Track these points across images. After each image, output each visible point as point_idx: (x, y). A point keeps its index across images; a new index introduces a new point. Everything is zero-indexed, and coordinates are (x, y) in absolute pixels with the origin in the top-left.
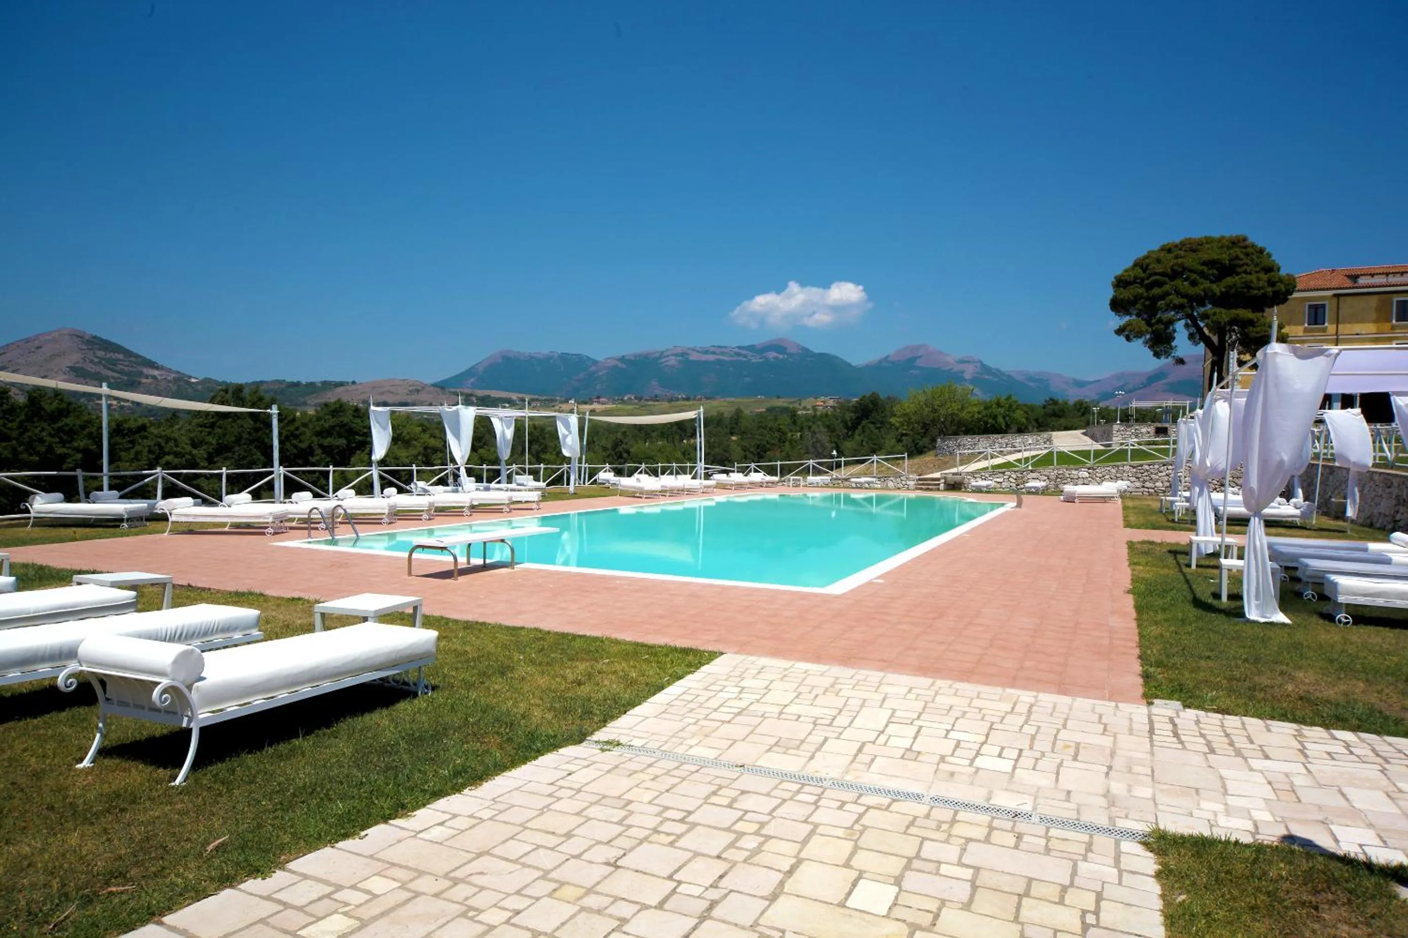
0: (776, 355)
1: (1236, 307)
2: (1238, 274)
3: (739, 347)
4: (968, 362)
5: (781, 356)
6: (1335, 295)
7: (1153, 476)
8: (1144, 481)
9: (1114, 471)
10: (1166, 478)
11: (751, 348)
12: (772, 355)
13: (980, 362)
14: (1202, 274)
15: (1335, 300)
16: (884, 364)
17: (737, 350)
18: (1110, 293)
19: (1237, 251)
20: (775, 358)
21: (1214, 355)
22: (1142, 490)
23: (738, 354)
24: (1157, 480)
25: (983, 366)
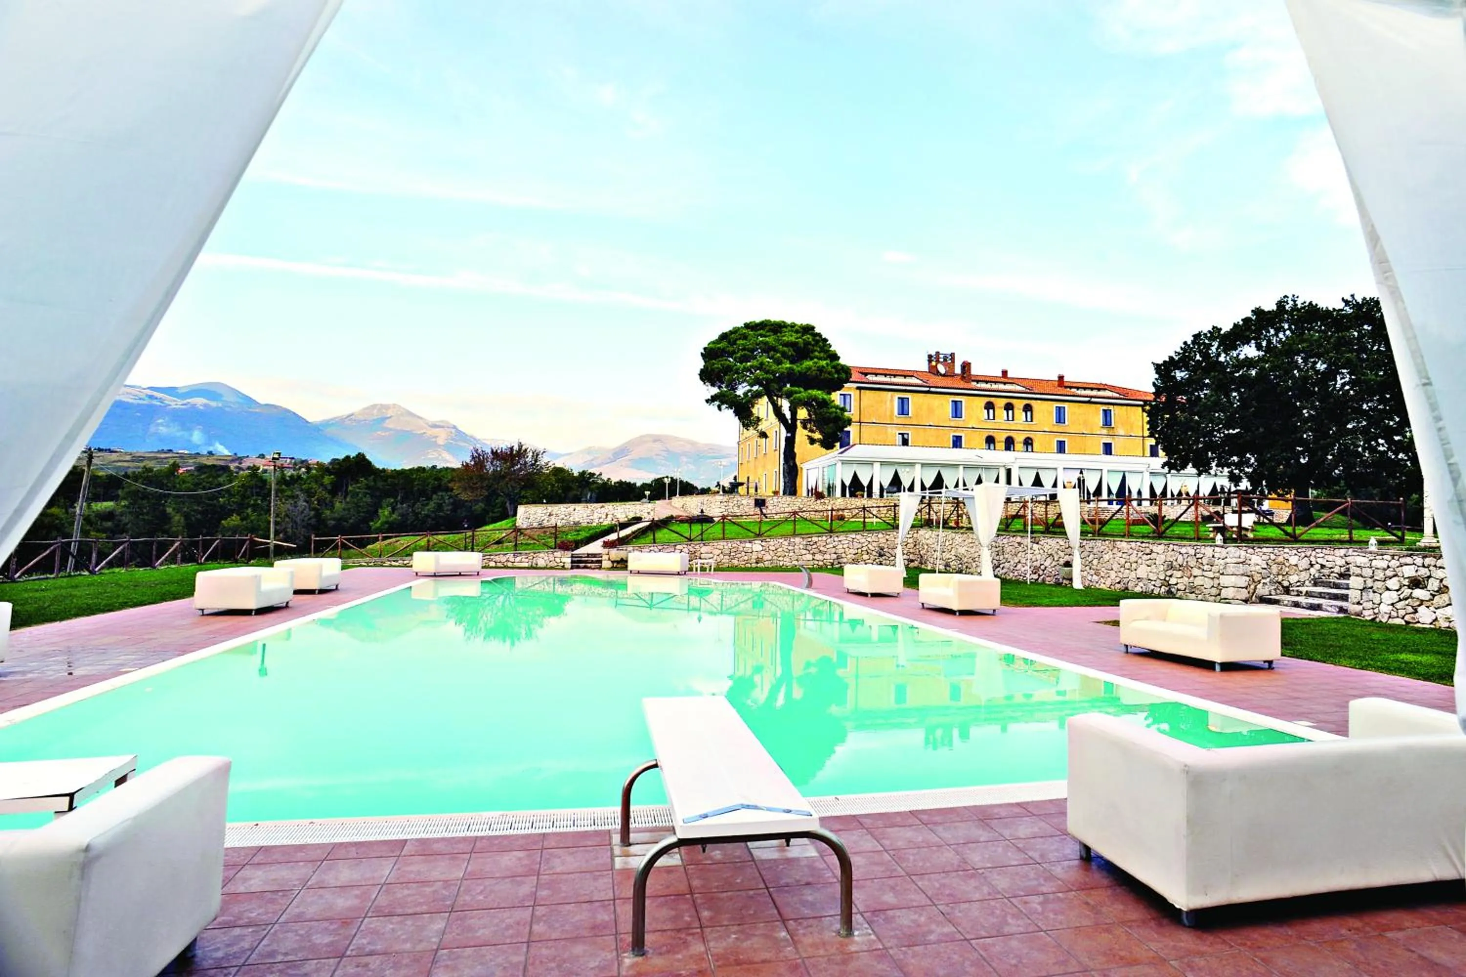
0: (205, 401)
1: (813, 388)
2: (812, 359)
3: (151, 388)
4: (443, 427)
5: (213, 404)
6: (858, 388)
7: (822, 549)
8: (814, 554)
9: (786, 543)
10: (833, 550)
11: (171, 391)
12: (199, 401)
13: (455, 427)
14: (784, 354)
15: (858, 391)
16: (347, 422)
17: (149, 392)
18: (701, 364)
19: (808, 337)
20: (205, 405)
21: (788, 432)
22: (812, 563)
23: (151, 397)
24: (825, 553)
25: (459, 432)
